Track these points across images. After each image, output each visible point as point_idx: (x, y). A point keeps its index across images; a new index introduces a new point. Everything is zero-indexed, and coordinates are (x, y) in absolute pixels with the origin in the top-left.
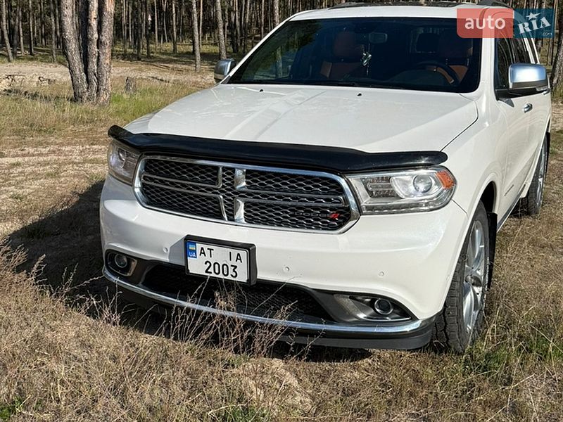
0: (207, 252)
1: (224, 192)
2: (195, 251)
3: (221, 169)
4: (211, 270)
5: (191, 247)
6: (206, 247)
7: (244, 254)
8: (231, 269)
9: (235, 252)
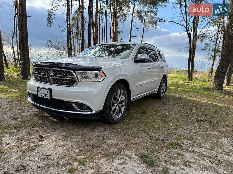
0: (41, 91)
1: (48, 76)
2: (39, 90)
3: (47, 69)
4: (42, 96)
5: (38, 90)
6: (41, 89)
7: (49, 91)
8: (46, 95)
9: (47, 90)
